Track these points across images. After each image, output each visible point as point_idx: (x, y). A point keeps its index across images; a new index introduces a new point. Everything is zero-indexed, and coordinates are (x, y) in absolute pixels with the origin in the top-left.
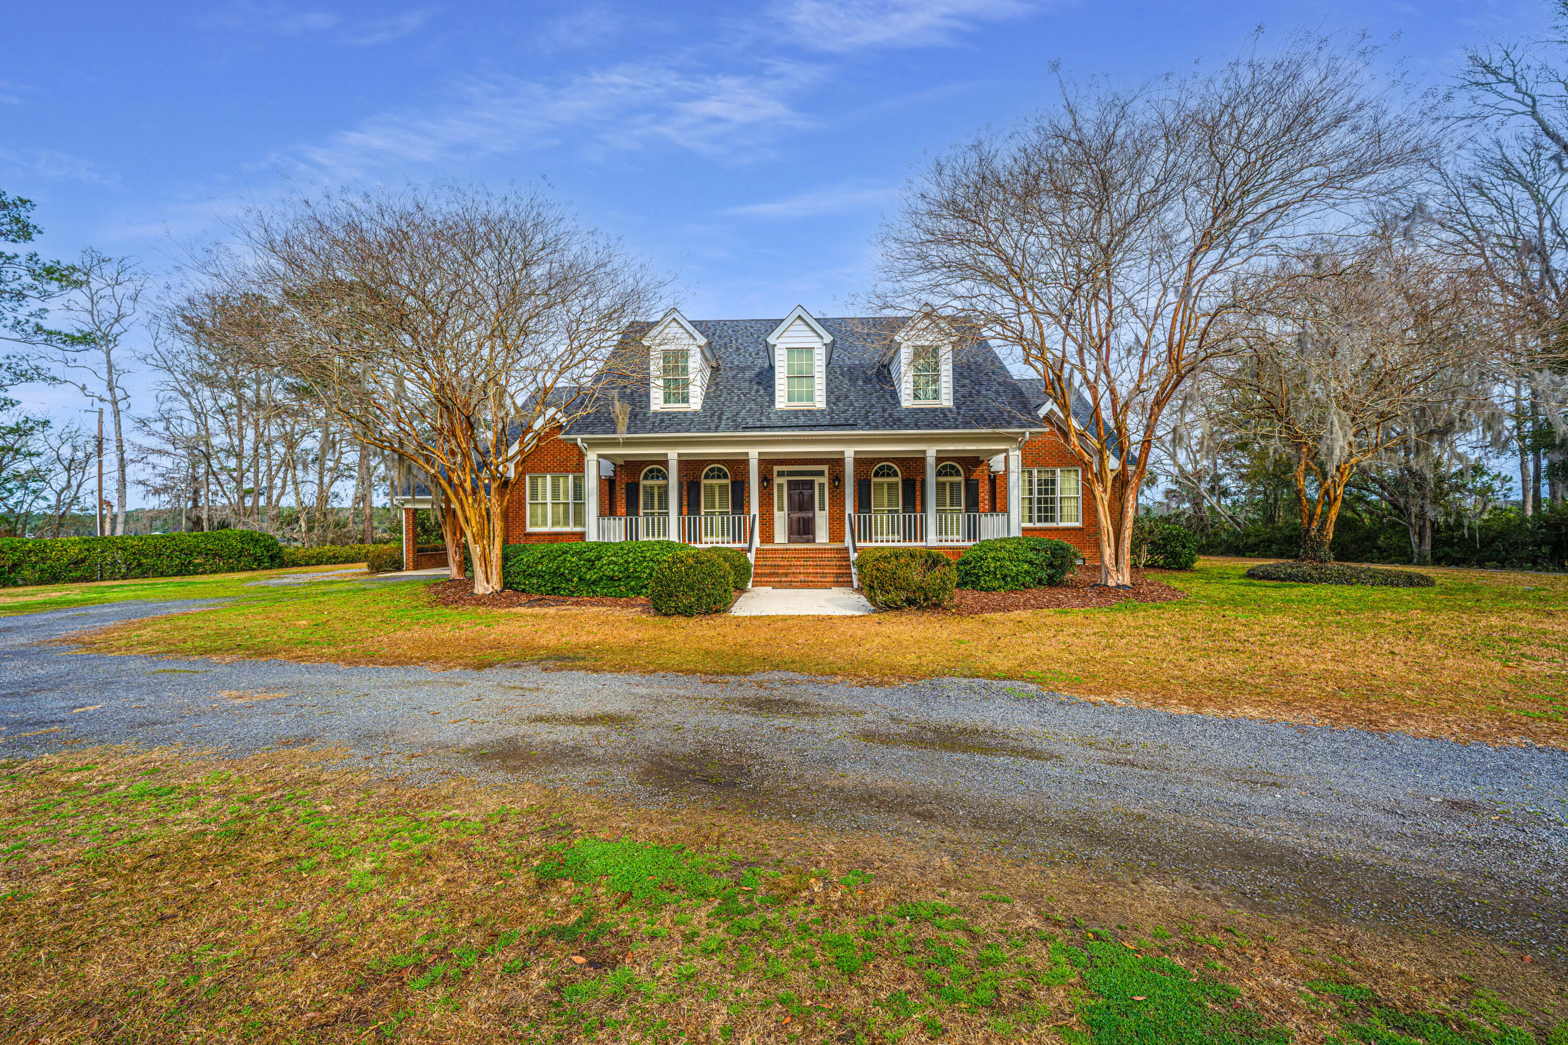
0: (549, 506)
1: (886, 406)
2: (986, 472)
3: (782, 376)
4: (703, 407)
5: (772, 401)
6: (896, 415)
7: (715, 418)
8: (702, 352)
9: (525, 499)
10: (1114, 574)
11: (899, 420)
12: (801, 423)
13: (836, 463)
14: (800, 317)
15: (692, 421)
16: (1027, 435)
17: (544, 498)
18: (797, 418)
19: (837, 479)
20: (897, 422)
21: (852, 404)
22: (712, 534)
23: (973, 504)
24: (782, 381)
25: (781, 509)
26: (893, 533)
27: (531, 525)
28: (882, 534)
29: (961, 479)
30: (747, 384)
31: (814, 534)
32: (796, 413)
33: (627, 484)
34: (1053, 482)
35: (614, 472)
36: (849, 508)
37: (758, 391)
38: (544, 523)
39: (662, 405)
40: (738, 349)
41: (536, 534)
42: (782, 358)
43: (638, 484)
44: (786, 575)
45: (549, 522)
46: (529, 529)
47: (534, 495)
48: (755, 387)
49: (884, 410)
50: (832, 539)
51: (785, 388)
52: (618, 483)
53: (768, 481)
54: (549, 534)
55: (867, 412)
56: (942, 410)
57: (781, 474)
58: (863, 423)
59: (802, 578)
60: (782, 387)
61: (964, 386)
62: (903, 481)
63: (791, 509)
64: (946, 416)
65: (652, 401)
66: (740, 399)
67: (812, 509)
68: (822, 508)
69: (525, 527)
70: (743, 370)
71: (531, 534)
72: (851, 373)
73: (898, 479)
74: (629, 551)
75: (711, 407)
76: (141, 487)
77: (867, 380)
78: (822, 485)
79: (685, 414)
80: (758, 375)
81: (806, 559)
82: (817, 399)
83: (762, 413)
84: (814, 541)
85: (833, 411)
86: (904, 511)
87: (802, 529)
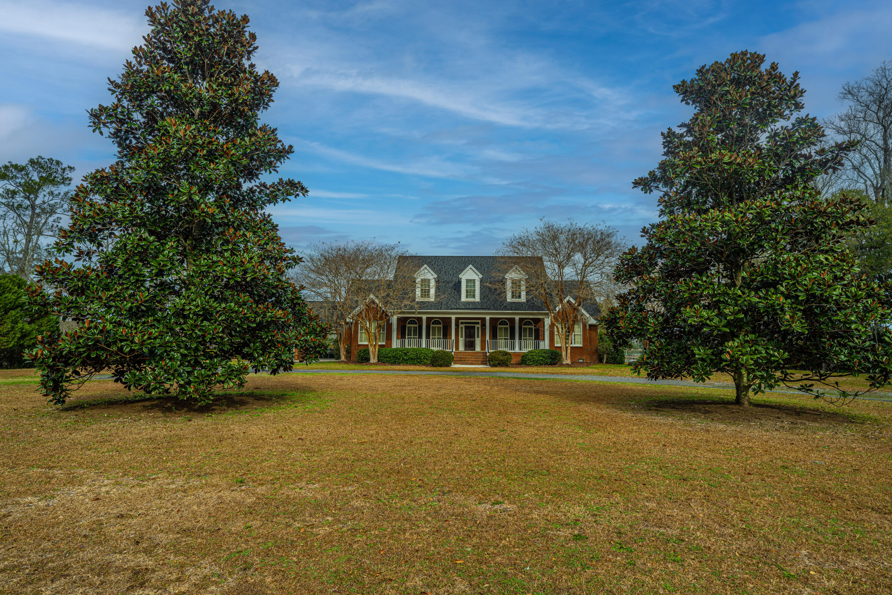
2: (542, 324)
3: (464, 289)
4: (435, 300)
5: (460, 299)
6: (505, 305)
7: (440, 304)
9: (358, 331)
11: (506, 307)
12: (470, 307)
13: (484, 320)
14: (471, 269)
15: (431, 305)
18: (469, 305)
19: (484, 325)
21: (489, 301)
23: (538, 337)
25: (462, 337)
27: (360, 341)
29: (533, 327)
30: (450, 289)
31: (475, 347)
32: (469, 303)
33: (401, 326)
36: (487, 338)
37: (455, 292)
38: (366, 341)
39: (420, 298)
40: (445, 272)
41: (362, 345)
42: (464, 282)
43: (405, 326)
44: (465, 361)
46: (359, 343)
48: (454, 290)
49: (501, 302)
50: (482, 349)
51: (465, 292)
53: (458, 325)
55: (494, 303)
56: (522, 304)
57: (462, 323)
58: (492, 308)
62: (510, 327)
63: (466, 337)
64: (524, 306)
65: (417, 297)
66: (448, 296)
67: (474, 337)
68: (478, 337)
70: (448, 282)
71: (360, 345)
73: (508, 326)
75: (438, 300)
78: (478, 328)
79: (429, 302)
80: (455, 285)
81: (471, 355)
82: (477, 298)
83: (457, 302)
84: (474, 350)
85: (482, 303)
86: (510, 339)
87: (470, 345)
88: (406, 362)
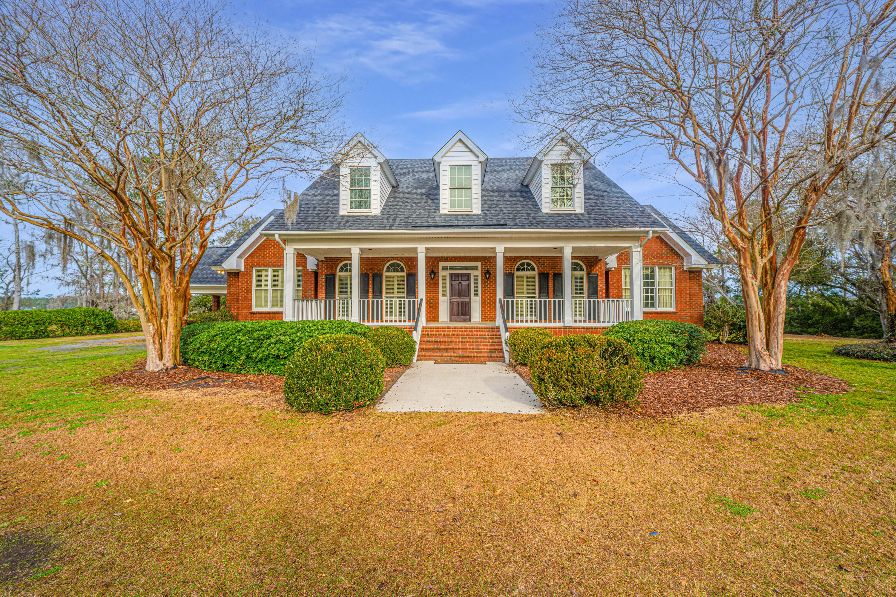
0: (270, 293)
1: (530, 212)
2: (603, 268)
3: (445, 187)
4: (381, 212)
5: (438, 209)
6: (539, 219)
7: (391, 220)
8: (382, 168)
9: (251, 286)
10: (767, 358)
11: (541, 221)
12: (460, 223)
13: (489, 258)
14: (460, 140)
15: (371, 222)
16: (651, 233)
17: (266, 285)
18: (457, 220)
19: (489, 272)
20: (541, 223)
21: (501, 211)
22: (391, 314)
23: (593, 292)
24: (445, 192)
25: (444, 295)
26: (531, 314)
27: (256, 306)
28: (522, 315)
29: (584, 273)
30: (418, 197)
31: (469, 315)
32: (456, 217)
33: (326, 275)
34: (653, 277)
35: (317, 265)
36: (500, 294)
37: (427, 201)
38: (266, 305)
39: (349, 210)
40: (414, 175)
41: (259, 313)
42: (445, 173)
43: (335, 276)
44: (447, 350)
45: (270, 303)
46: (255, 309)
47: (259, 283)
48: (425, 199)
49: (529, 215)
50: (485, 319)
51: (448, 197)
52: (320, 275)
53: (435, 274)
54: (269, 313)
55: (515, 216)
56: (576, 215)
57: (445, 268)
58: (512, 224)
59: (460, 353)
60: (445, 196)
61: (590, 199)
62: (540, 274)
63: (452, 295)
64: (579, 219)
65: (341, 207)
66: (412, 207)
67: (469, 295)
68: (476, 295)
69: (251, 308)
70: (416, 188)
71: (255, 313)
72: (500, 190)
73: (535, 273)
74: (298, 331)
75: (388, 212)
76: (58, 282)
77: (512, 195)
78: (476, 277)
79: (367, 217)
80: (428, 191)
81: (464, 336)
82: (474, 206)
83: (429, 217)
84: (470, 320)
85: (486, 215)
86: (539, 297)
87: (461, 311)
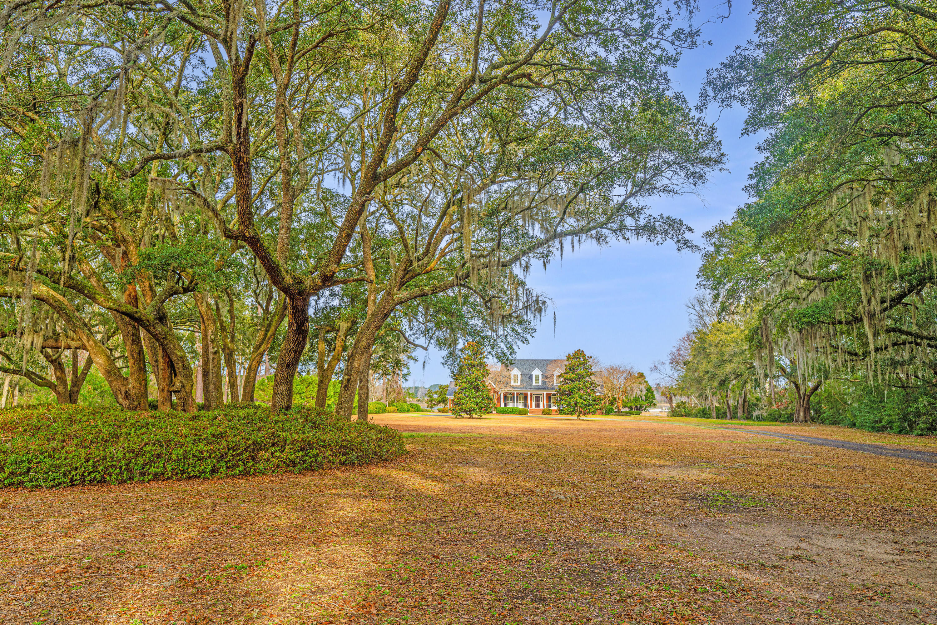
13: (543, 394)
19: (544, 397)
25: (533, 402)
36: (545, 402)
50: (543, 407)
63: (536, 401)
68: (541, 402)
78: (541, 398)
87: (538, 406)
88: (508, 413)
